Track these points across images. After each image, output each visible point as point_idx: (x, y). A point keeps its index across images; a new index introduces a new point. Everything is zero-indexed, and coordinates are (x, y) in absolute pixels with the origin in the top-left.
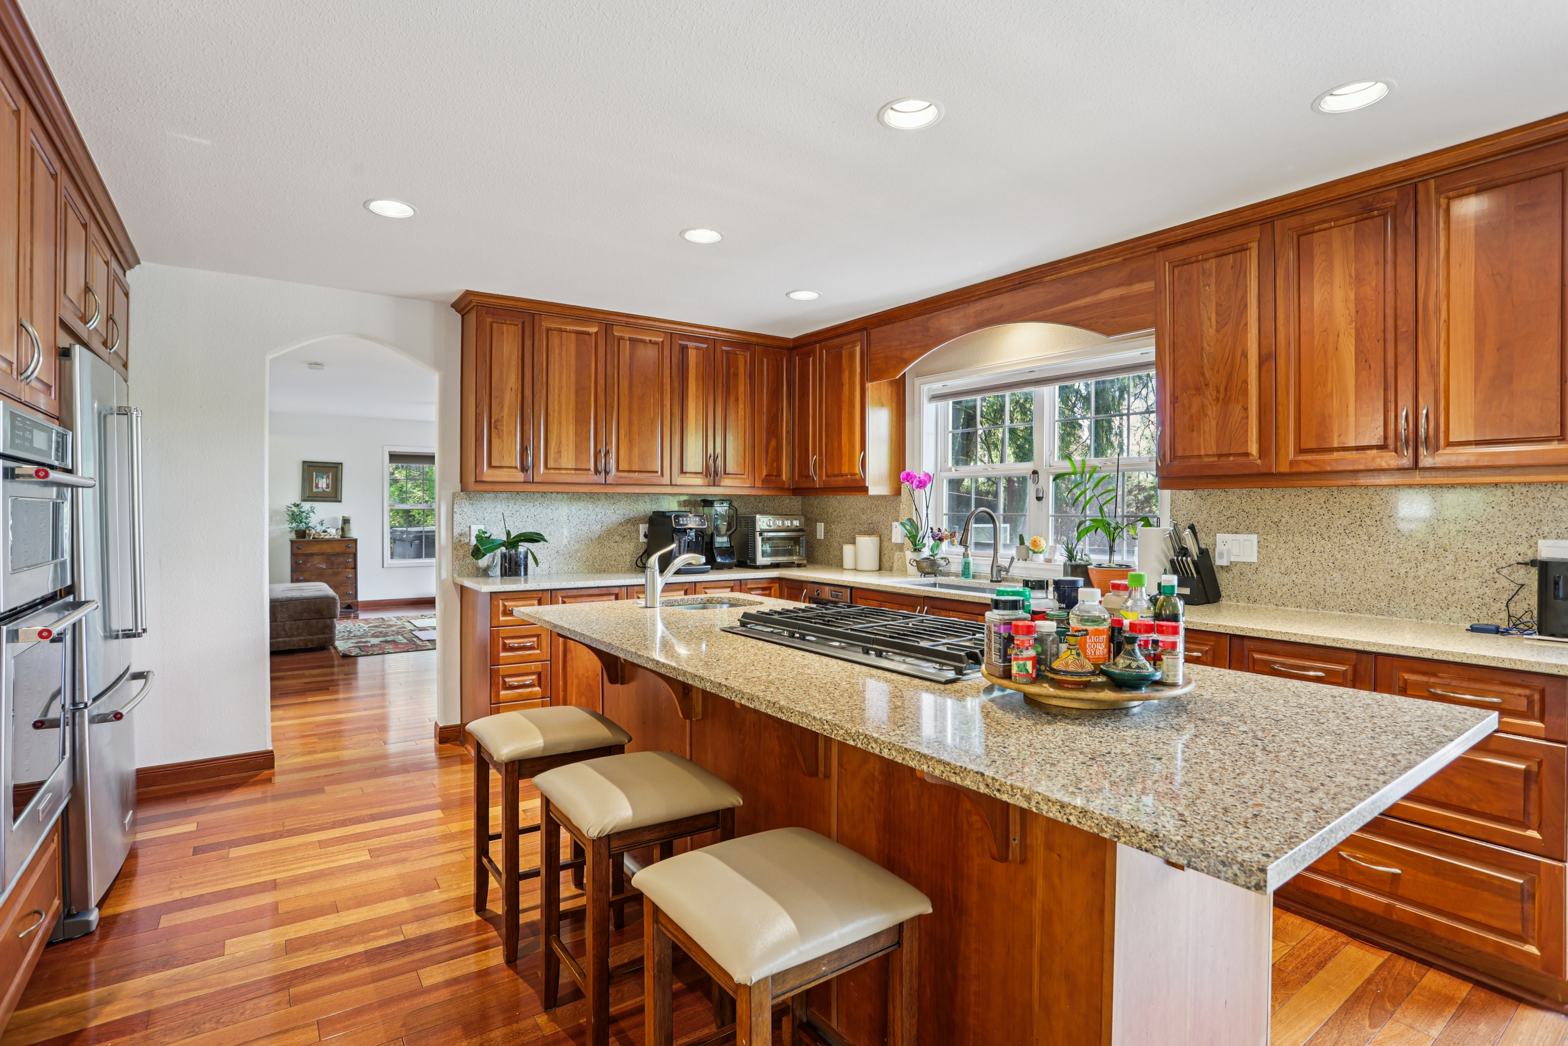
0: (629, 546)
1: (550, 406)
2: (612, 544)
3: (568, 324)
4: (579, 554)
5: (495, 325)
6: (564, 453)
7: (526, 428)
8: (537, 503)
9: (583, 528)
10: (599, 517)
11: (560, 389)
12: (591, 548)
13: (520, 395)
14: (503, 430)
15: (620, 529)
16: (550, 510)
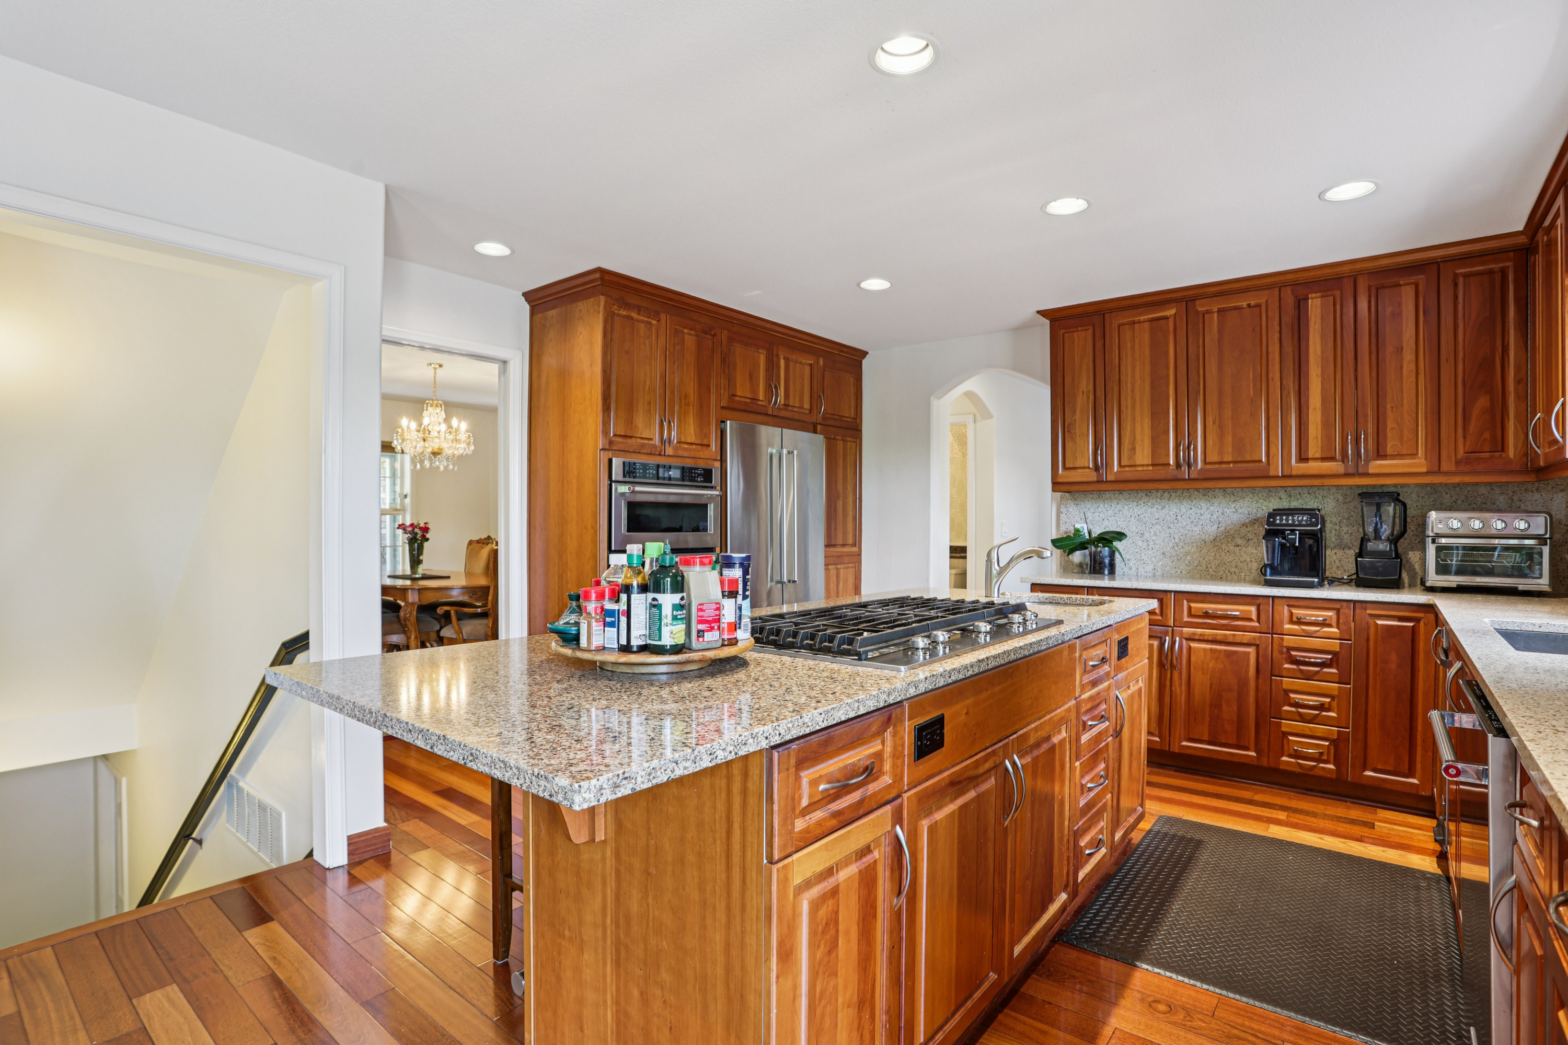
0: (1256, 551)
1: (1123, 403)
2: (1232, 548)
3: (1141, 315)
4: (1189, 558)
5: (1066, 335)
6: (1138, 449)
7: (1098, 428)
8: (1141, 502)
9: (1195, 528)
10: (1215, 516)
11: (1133, 385)
12: (1205, 551)
13: (1092, 397)
14: (1075, 433)
15: (1244, 531)
16: (1155, 509)
